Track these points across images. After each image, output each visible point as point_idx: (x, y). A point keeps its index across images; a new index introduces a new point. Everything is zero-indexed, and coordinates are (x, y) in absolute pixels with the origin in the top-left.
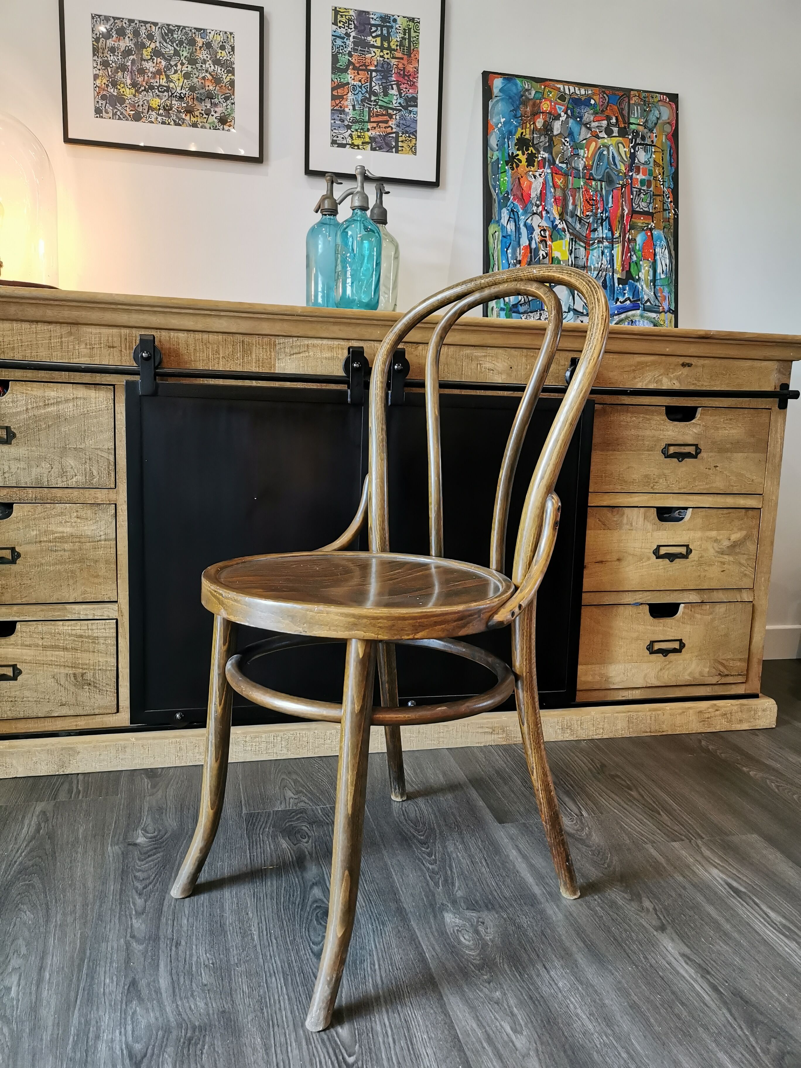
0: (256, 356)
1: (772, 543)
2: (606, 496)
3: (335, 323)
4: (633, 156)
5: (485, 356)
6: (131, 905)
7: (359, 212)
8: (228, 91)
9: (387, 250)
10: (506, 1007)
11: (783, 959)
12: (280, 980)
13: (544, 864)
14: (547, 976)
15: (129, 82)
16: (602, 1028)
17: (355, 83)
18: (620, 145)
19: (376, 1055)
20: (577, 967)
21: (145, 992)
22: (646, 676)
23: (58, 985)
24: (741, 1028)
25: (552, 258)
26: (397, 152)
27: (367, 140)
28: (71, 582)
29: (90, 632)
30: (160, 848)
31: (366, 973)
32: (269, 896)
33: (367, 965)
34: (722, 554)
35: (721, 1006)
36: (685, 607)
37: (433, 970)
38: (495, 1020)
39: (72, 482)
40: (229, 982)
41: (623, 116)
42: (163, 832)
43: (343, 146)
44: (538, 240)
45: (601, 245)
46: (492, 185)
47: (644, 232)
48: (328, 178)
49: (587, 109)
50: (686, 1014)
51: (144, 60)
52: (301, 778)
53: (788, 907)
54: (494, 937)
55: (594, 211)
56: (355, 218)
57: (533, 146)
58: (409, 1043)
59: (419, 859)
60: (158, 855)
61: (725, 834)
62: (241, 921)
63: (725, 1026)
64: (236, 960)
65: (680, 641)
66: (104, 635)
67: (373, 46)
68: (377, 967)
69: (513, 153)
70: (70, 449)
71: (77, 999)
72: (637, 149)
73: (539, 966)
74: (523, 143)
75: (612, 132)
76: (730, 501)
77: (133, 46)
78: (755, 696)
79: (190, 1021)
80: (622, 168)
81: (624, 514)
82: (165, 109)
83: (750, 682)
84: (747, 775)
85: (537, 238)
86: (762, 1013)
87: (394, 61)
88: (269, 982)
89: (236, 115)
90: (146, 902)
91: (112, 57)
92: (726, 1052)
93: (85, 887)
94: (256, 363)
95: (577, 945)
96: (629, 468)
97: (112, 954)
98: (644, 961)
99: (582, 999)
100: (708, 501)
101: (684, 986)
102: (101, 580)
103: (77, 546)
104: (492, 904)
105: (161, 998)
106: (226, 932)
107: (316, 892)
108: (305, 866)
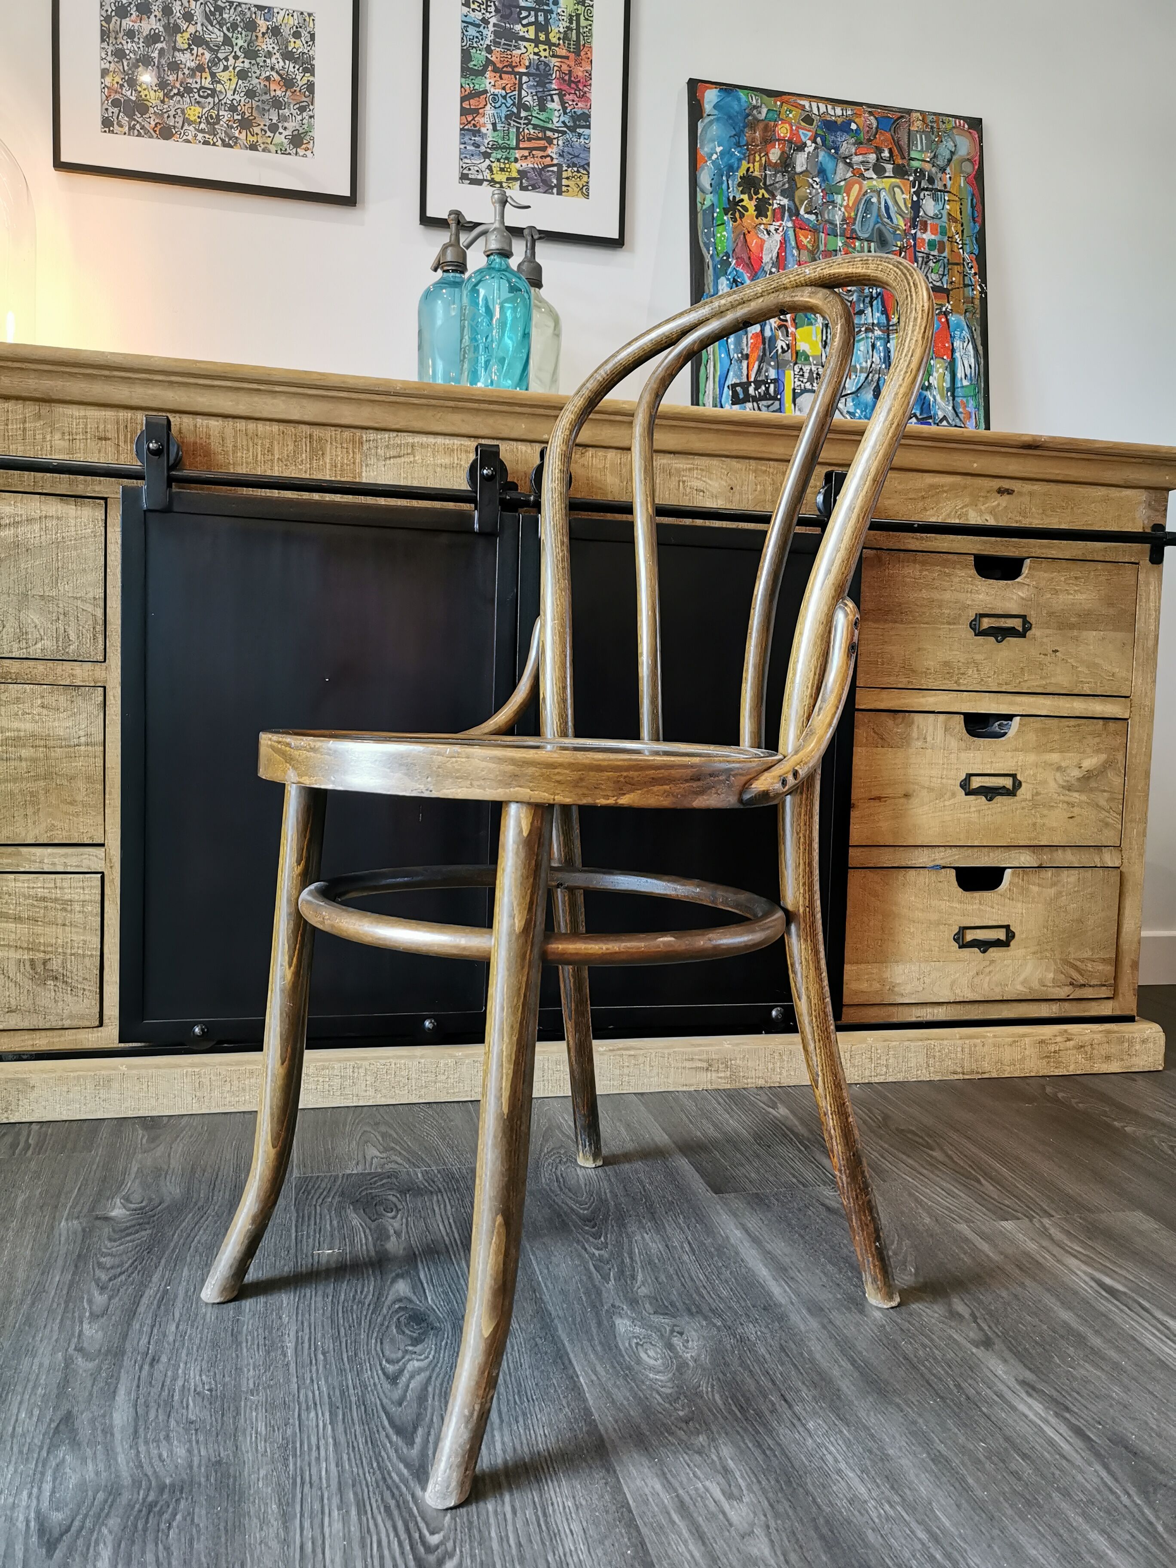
0: (331, 459)
1: (1148, 775)
2: (884, 695)
3: (455, 409)
4: (916, 206)
5: (690, 469)
6: (85, 1303)
7: (497, 258)
8: (305, 99)
10: (715, 1458)
12: (323, 1415)
13: (787, 1250)
14: (789, 1413)
15: (154, 81)
16: (883, 1493)
17: (496, 91)
18: (897, 190)
19: (480, 1531)
20: (839, 1397)
21: (85, 1431)
22: (953, 984)
24: (1127, 1493)
25: (797, 353)
26: (560, 193)
27: (515, 174)
28: (30, 811)
29: (59, 892)
30: (148, 1223)
34: (1069, 790)
35: (1092, 1459)
36: (1013, 873)
37: (591, 1402)
38: (694, 1479)
39: (36, 650)
40: (235, 1418)
41: (900, 148)
42: (157, 1201)
43: (479, 182)
44: (774, 324)
45: (870, 335)
46: (705, 243)
49: (845, 136)
50: (1031, 1472)
51: (179, 50)
52: (395, 1130)
54: (699, 1355)
56: (492, 267)
57: (766, 187)
58: (540, 1513)
59: (579, 1242)
60: (143, 1233)
61: (1089, 1210)
62: (268, 1328)
63: (1099, 1492)
64: (251, 1386)
65: (1007, 927)
66: (82, 897)
67: (524, 39)
69: (734, 197)
70: (33, 596)
72: (922, 196)
73: (775, 1398)
74: (749, 184)
75: (884, 170)
76: (1079, 706)
77: (161, 29)
78: (1130, 1019)
79: (157, 1477)
80: (900, 222)
81: (913, 723)
82: (208, 123)
83: (1120, 998)
84: (1121, 1131)
85: (772, 321)
86: (1163, 1472)
87: (554, 61)
88: (304, 1418)
89: (316, 133)
90: (110, 1300)
91: (130, 45)
92: (1103, 1532)
93: (11, 1278)
94: (331, 470)
95: (840, 1366)
96: (919, 650)
97: (38, 1375)
98: (955, 1391)
99: (848, 1447)
100: (1044, 705)
101: (1024, 1428)
102: (79, 809)
103: (40, 753)
104: (697, 1307)
105: (112, 1441)
106: (239, 1344)
107: (402, 1288)
108: (386, 1250)
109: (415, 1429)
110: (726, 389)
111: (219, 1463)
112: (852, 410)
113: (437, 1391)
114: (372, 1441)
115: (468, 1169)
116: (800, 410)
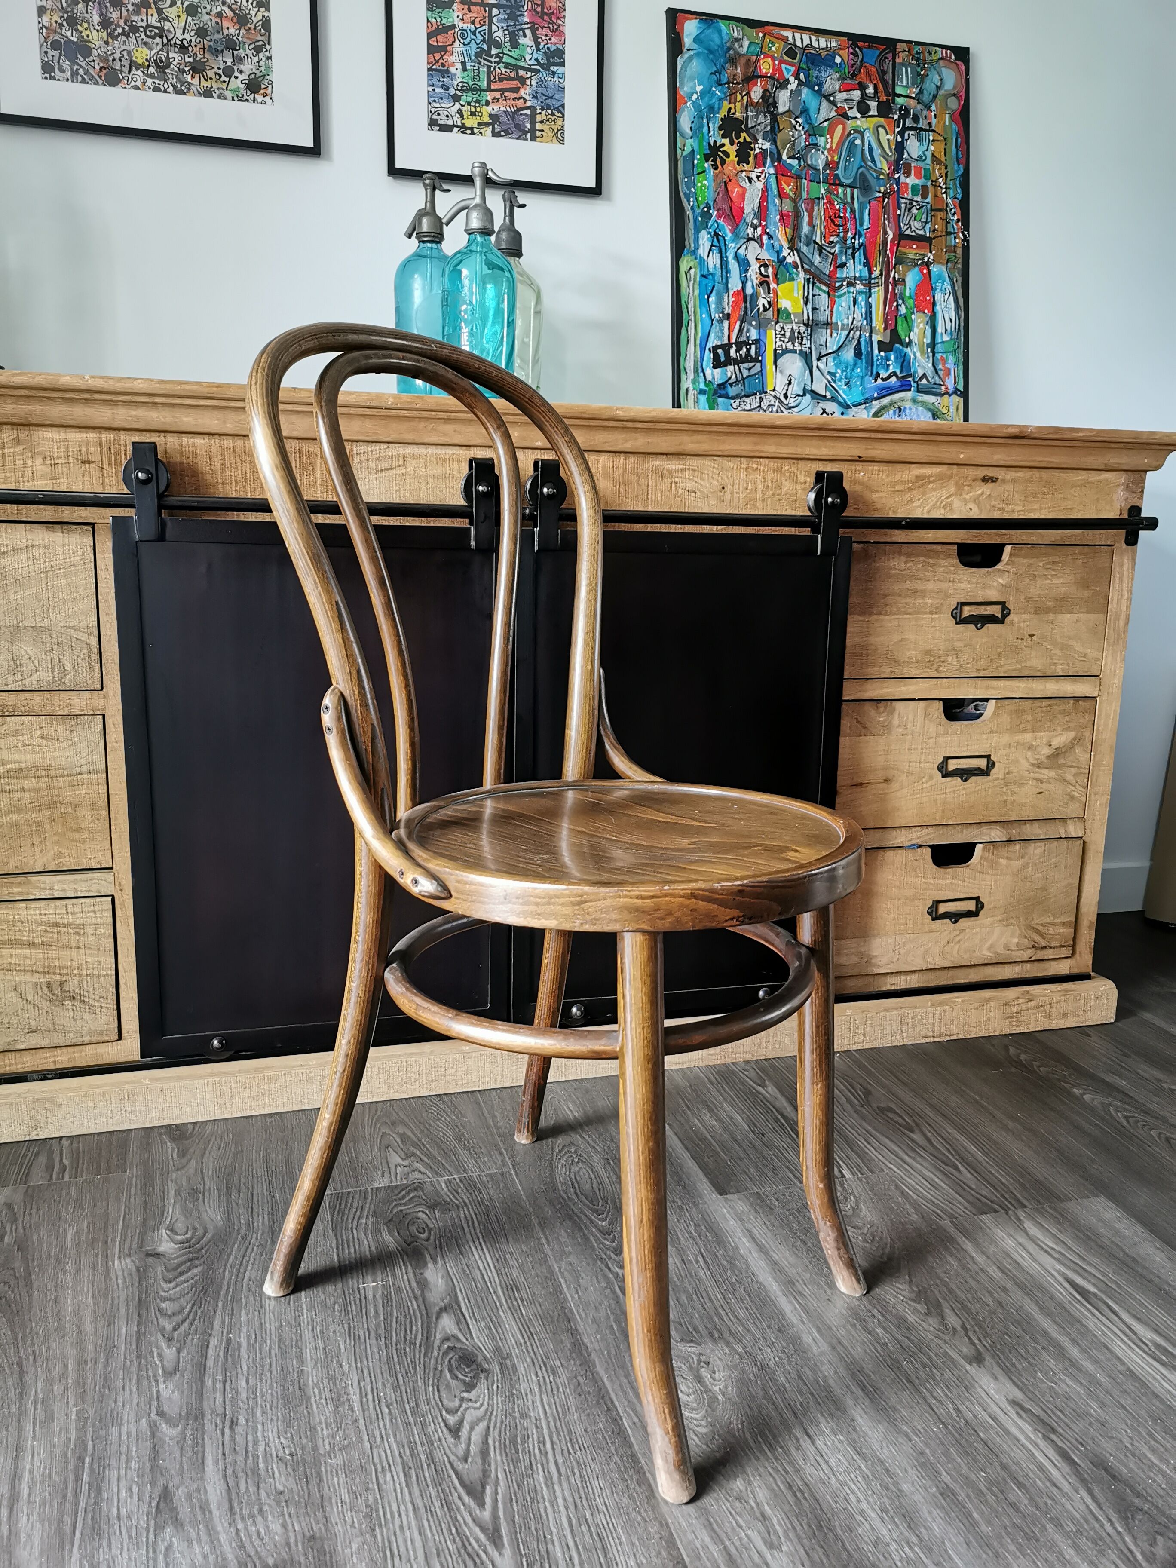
2: (868, 685)
3: (447, 421)
4: (900, 148)
5: (682, 470)
6: (156, 1359)
7: (479, 238)
8: (260, 38)
9: (524, 299)
10: (753, 1504)
11: (1162, 1401)
12: (398, 1477)
13: (792, 1259)
14: (812, 1449)
15: (96, 19)
16: (902, 1533)
17: (465, 26)
18: (881, 130)
20: (854, 1430)
21: (184, 1511)
22: (926, 952)
23: (43, 1504)
24: (1110, 1521)
26: (534, 138)
27: (486, 119)
28: (36, 840)
29: (70, 916)
30: (197, 1258)
31: (533, 1458)
32: (373, 1334)
33: (533, 1445)
34: (1039, 767)
35: (1078, 1485)
36: (984, 849)
37: (636, 1447)
38: (738, 1529)
39: (31, 682)
40: (319, 1485)
41: (885, 83)
42: (200, 1232)
43: (448, 129)
44: (756, 282)
45: (852, 289)
46: (685, 194)
47: (917, 269)
48: (427, 181)
49: (830, 71)
50: (1026, 1502)
52: (412, 1131)
53: (1160, 1316)
55: (842, 234)
56: (473, 248)
57: (748, 130)
60: (195, 1271)
61: (1058, 1198)
62: (331, 1378)
63: (1087, 1521)
64: (328, 1447)
65: (977, 899)
66: (94, 921)
68: (548, 1445)
69: (715, 142)
70: (25, 628)
71: (75, 1527)
72: (906, 137)
73: (798, 1433)
74: (730, 126)
75: (868, 109)
76: (1051, 688)
78: (1085, 977)
79: (260, 1558)
80: (884, 166)
81: (894, 710)
82: (158, 66)
83: (1077, 956)
84: (1079, 1099)
85: (754, 277)
86: (1138, 1495)
88: (381, 1481)
89: (275, 76)
90: (179, 1353)
93: (80, 1332)
94: (322, 485)
95: (853, 1393)
96: (902, 640)
97: (128, 1447)
98: (955, 1415)
99: (867, 1485)
100: (1020, 688)
101: (1018, 1454)
102: (86, 835)
103: (43, 783)
104: (719, 1331)
105: (211, 1519)
106: (309, 1399)
107: (447, 1324)
108: (426, 1279)
109: (484, 1487)
110: (707, 351)
112: (833, 371)
113: (497, 1443)
114: (448, 1505)
115: (487, 1175)
116: (781, 372)
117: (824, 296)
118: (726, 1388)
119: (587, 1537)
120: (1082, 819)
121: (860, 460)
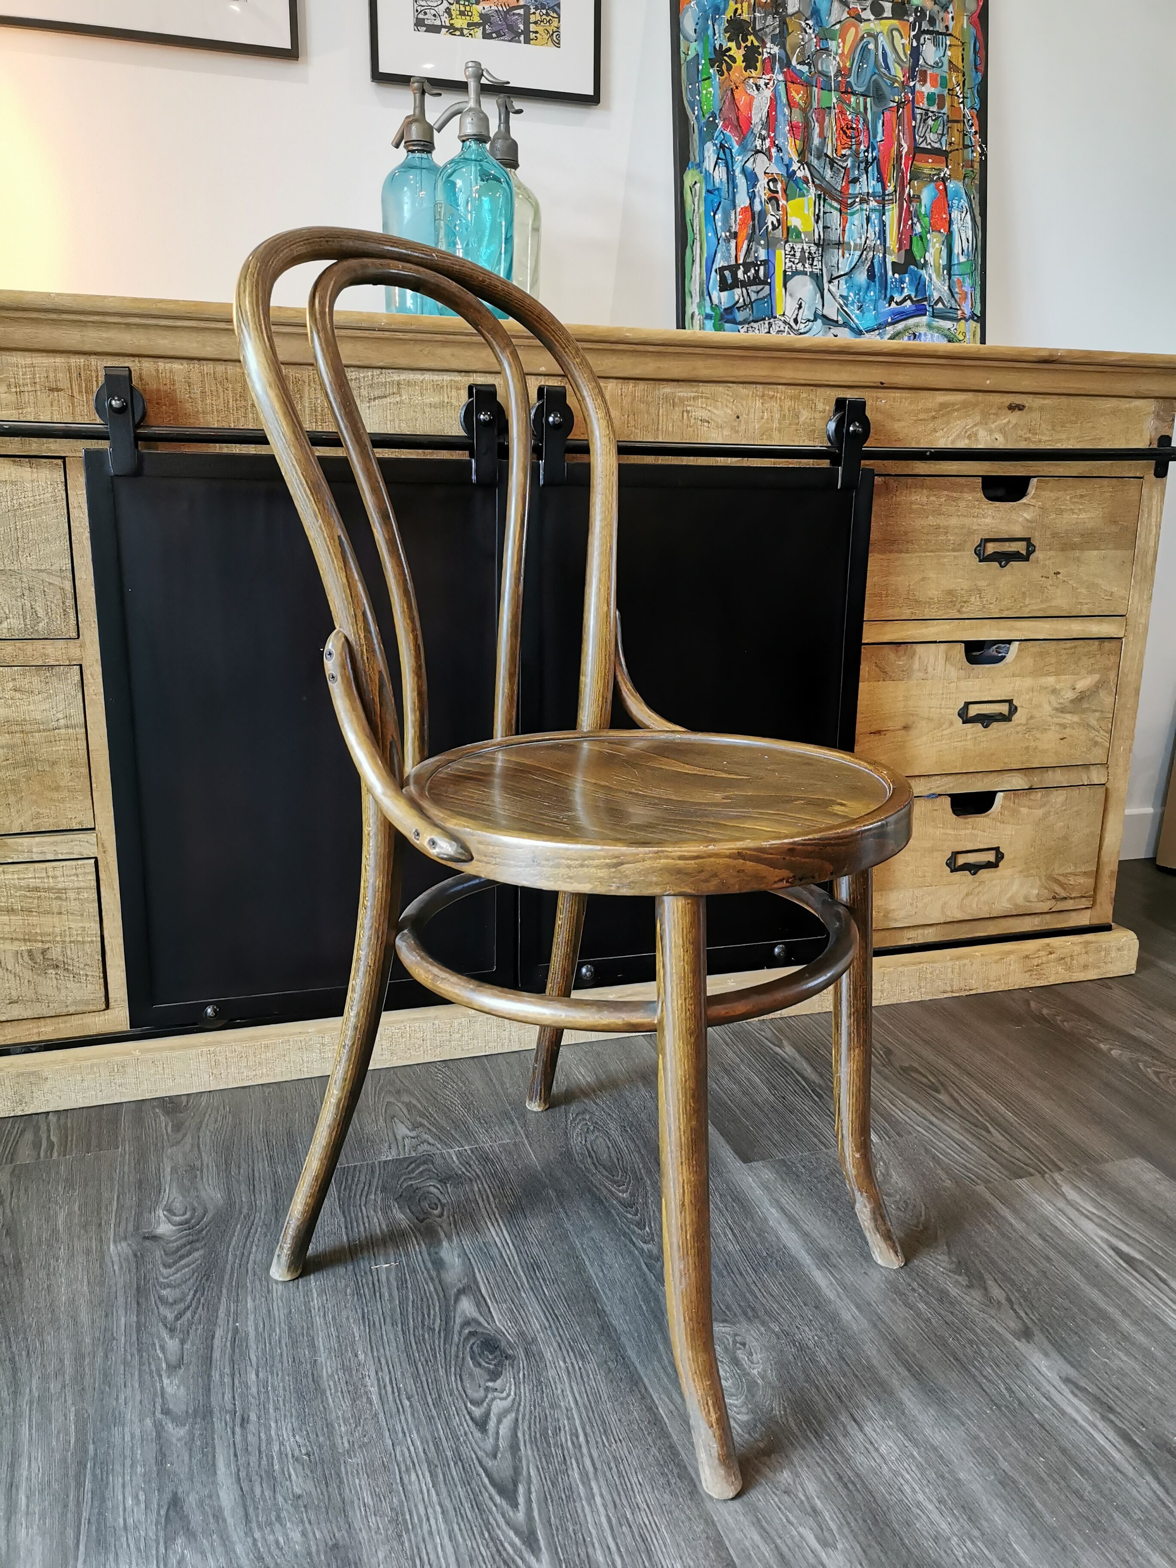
0: (310, 403)
1: (1137, 691)
2: (889, 627)
3: (445, 343)
4: (916, 53)
5: (694, 398)
6: (158, 1351)
7: (473, 145)
9: (522, 213)
10: (803, 1498)
12: (424, 1477)
13: (824, 1230)
14: (860, 1436)
16: (963, 1527)
18: (895, 33)
20: (903, 1413)
21: (196, 1519)
22: (944, 906)
23: (43, 1516)
25: (788, 228)
26: (527, 41)
27: (476, 19)
28: (12, 799)
29: (51, 880)
30: (198, 1240)
31: (566, 1452)
32: (388, 1320)
33: (565, 1437)
34: (1062, 712)
35: (1143, 1469)
36: (1005, 798)
37: (675, 1438)
38: (789, 1526)
39: (2, 630)
40: (339, 1488)
42: (200, 1212)
43: (436, 29)
44: (764, 198)
45: (865, 206)
46: (688, 102)
47: (932, 185)
48: (416, 85)
50: (1090, 1489)
52: (418, 1100)
54: (764, 1369)
55: (854, 147)
56: (467, 156)
57: (755, 33)
59: (625, 1234)
60: (196, 1255)
61: (1094, 1159)
62: (346, 1369)
63: (1155, 1508)
64: (346, 1445)
65: (997, 849)
66: (76, 885)
68: (582, 1438)
69: (721, 45)
71: (78, 1541)
72: (922, 41)
73: (844, 1418)
74: (737, 28)
75: (882, 10)
76: (1076, 628)
78: (1107, 928)
80: (898, 72)
81: (914, 653)
83: (1098, 907)
84: (1105, 1055)
85: (762, 193)
88: (406, 1481)
90: (182, 1344)
93: (76, 1324)
95: (898, 1373)
96: (923, 579)
97: (132, 1449)
98: (1007, 1395)
99: (922, 1474)
100: (1044, 629)
101: (1077, 1437)
102: (66, 793)
103: (18, 738)
104: (753, 1309)
105: (226, 1528)
106: (323, 1393)
107: (466, 1307)
108: (441, 1259)
109: (515, 1485)
110: (713, 273)
111: (336, 1546)
112: (845, 294)
113: (527, 1437)
114: (478, 1506)
115: (501, 1145)
116: (791, 295)
117: (836, 214)
118: (765, 1371)
119: (629, 1538)
120: (1106, 765)
121: (882, 386)
